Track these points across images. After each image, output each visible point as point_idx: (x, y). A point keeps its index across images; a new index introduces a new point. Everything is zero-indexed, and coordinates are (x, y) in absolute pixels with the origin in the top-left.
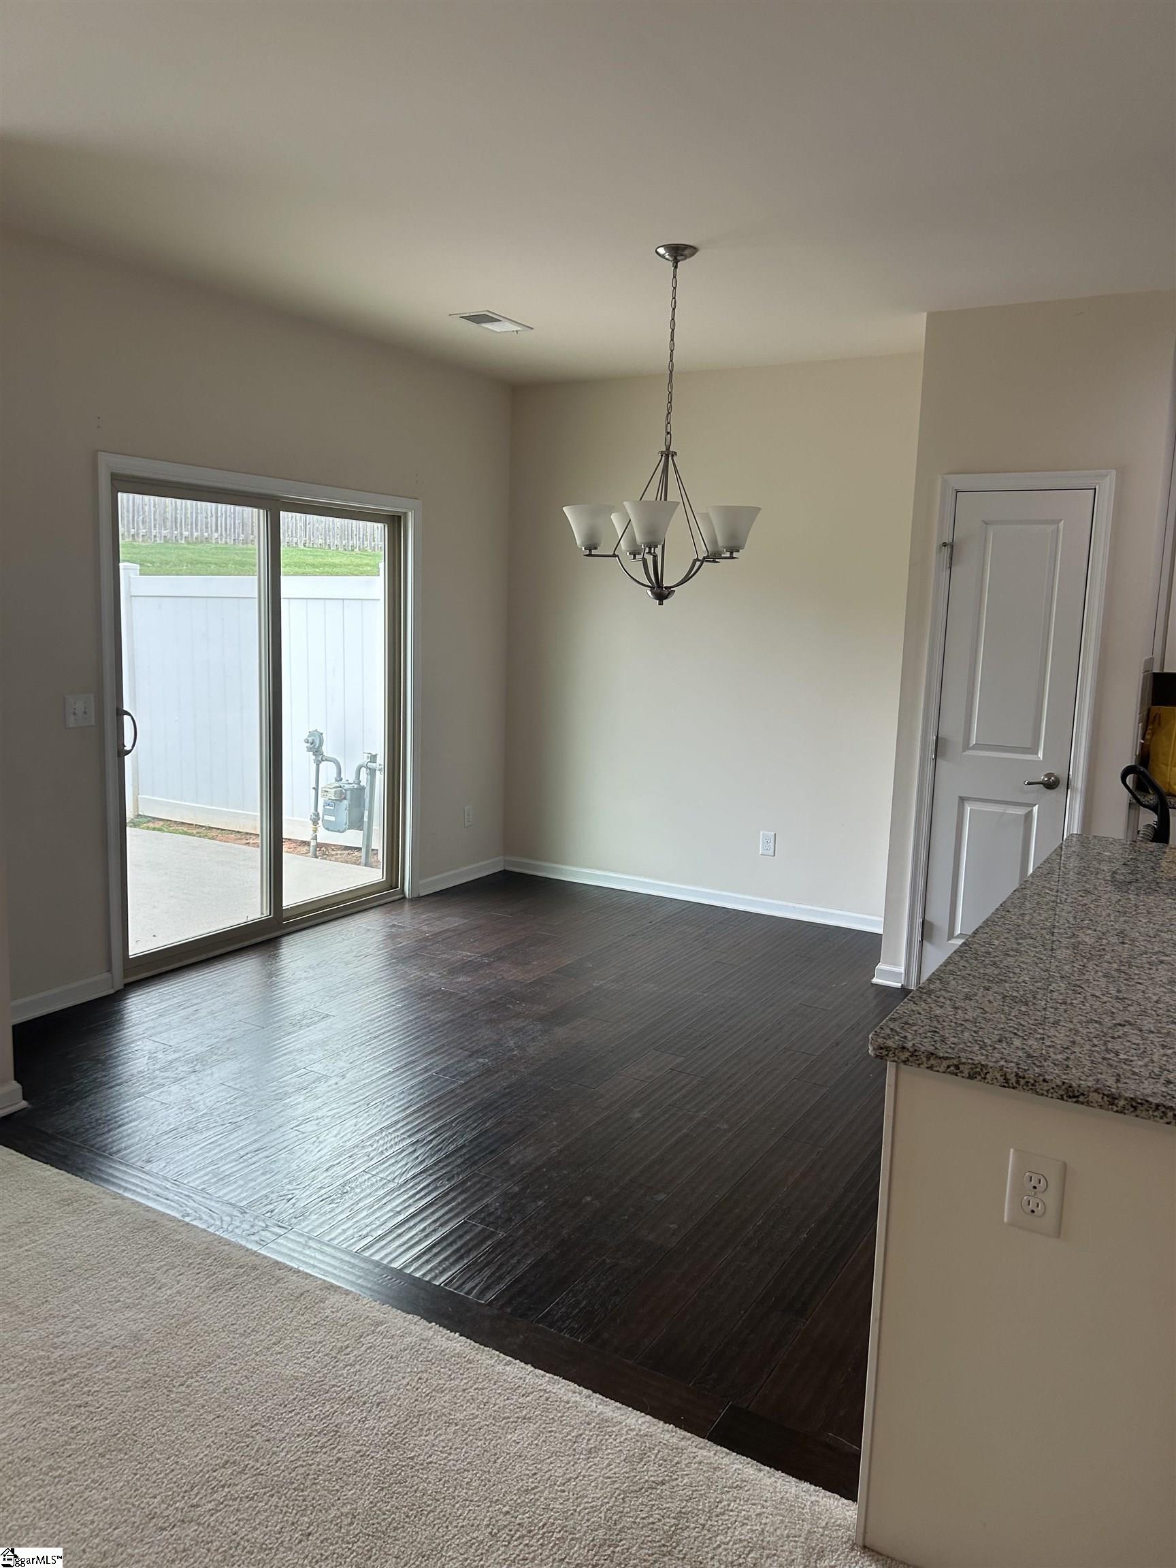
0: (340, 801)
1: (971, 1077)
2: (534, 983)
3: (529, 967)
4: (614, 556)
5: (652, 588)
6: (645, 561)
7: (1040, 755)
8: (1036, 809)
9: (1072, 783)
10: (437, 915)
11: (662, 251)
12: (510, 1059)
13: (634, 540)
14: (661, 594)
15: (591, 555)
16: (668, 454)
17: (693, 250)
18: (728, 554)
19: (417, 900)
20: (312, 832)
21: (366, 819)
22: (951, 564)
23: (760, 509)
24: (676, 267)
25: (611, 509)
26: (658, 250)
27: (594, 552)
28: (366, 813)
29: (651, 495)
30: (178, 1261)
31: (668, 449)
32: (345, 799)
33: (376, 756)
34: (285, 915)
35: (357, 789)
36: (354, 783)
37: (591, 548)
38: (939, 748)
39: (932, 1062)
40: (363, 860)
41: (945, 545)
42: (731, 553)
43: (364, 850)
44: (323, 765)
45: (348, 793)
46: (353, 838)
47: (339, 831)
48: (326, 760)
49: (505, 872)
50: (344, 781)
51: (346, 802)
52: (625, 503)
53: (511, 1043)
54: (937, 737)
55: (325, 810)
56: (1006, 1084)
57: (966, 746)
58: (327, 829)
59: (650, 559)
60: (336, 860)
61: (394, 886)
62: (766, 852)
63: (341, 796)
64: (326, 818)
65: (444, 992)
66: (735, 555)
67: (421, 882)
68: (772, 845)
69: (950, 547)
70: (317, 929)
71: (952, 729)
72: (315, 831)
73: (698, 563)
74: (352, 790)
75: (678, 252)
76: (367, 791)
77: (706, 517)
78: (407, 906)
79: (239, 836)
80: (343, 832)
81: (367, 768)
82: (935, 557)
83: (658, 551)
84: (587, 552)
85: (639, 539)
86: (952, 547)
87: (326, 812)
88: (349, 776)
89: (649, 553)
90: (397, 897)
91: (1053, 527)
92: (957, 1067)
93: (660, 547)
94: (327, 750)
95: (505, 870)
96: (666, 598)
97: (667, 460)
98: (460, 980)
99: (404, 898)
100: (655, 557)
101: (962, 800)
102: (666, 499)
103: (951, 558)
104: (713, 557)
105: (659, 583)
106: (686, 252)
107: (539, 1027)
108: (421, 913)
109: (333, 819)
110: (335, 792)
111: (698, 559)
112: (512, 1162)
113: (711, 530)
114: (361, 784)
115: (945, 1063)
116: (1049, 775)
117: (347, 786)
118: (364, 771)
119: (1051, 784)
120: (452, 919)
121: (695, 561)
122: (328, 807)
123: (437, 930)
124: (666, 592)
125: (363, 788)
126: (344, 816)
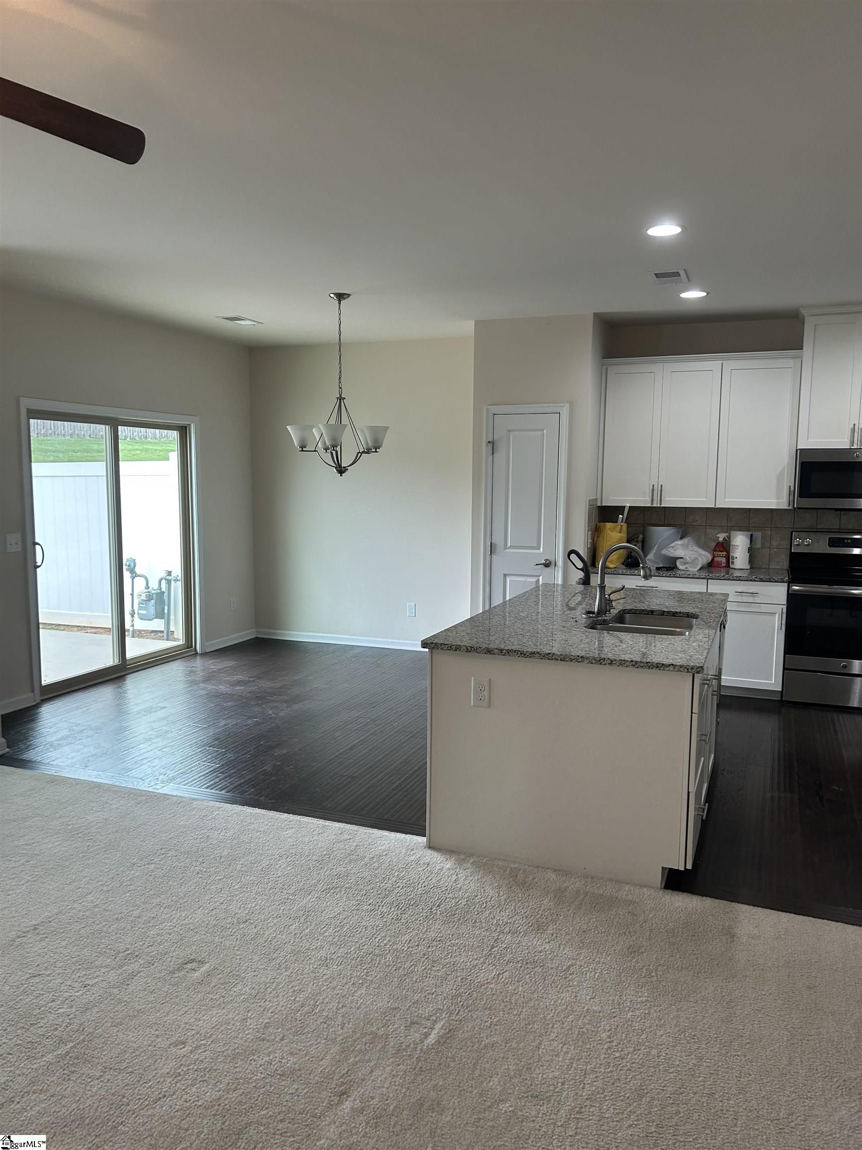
0: (149, 600)
1: (456, 650)
2: (280, 688)
3: (277, 681)
4: (315, 451)
5: (336, 468)
6: (332, 454)
7: (541, 550)
8: (541, 578)
9: (557, 564)
10: (218, 660)
11: (332, 295)
12: (270, 718)
13: (325, 443)
14: (341, 470)
15: (302, 451)
16: (341, 399)
17: (349, 295)
18: (374, 450)
19: (204, 654)
20: (131, 622)
21: (166, 611)
22: (493, 452)
23: (388, 427)
24: (340, 304)
25: (313, 427)
26: (331, 295)
27: (304, 449)
28: (166, 608)
29: (333, 421)
30: (116, 796)
31: (341, 396)
32: (152, 599)
33: (171, 572)
34: (128, 663)
35: (160, 593)
36: (158, 589)
37: (303, 447)
38: (492, 549)
39: (442, 646)
40: (165, 637)
41: (489, 442)
42: (376, 450)
43: (165, 632)
44: (136, 580)
45: (154, 595)
46: (158, 624)
47: (149, 620)
48: (138, 576)
49: (257, 638)
50: (150, 588)
51: (153, 601)
52: (319, 425)
53: (271, 712)
54: (491, 543)
55: (139, 607)
56: (468, 651)
57: (505, 547)
58: (141, 619)
59: (334, 453)
60: (147, 638)
61: (190, 646)
62: (411, 615)
63: (149, 598)
64: (141, 612)
65: (229, 694)
66: (378, 450)
67: (207, 644)
68: (413, 610)
69: (492, 443)
70: (147, 670)
71: (498, 539)
72: (132, 621)
73: (360, 454)
74: (157, 594)
75: (340, 297)
76: (166, 595)
77: (362, 430)
78: (198, 658)
79: (80, 628)
80: (152, 620)
81: (166, 579)
82: (485, 449)
83: (338, 449)
84: (301, 449)
85: (328, 443)
86: (493, 443)
87: (140, 608)
88: (154, 585)
89: (333, 450)
90: (193, 653)
91: (542, 432)
92: (451, 647)
93: (339, 447)
94: (138, 570)
95: (257, 637)
96: (344, 472)
97: (340, 402)
98: (238, 688)
99: (197, 653)
100: (337, 452)
101: (505, 575)
102: (341, 423)
103: (493, 449)
104: (368, 451)
105: (340, 466)
106: (345, 296)
107: (285, 705)
108: (209, 660)
109: (145, 612)
110: (146, 595)
111: (359, 452)
112: (276, 754)
113: (365, 439)
114: (162, 590)
115: (447, 646)
116: (546, 560)
117: (153, 592)
118: (163, 582)
119: (547, 565)
120: (227, 663)
121: (358, 453)
122: (142, 605)
123: (220, 667)
124: (343, 469)
125: (164, 592)
126: (152, 610)
